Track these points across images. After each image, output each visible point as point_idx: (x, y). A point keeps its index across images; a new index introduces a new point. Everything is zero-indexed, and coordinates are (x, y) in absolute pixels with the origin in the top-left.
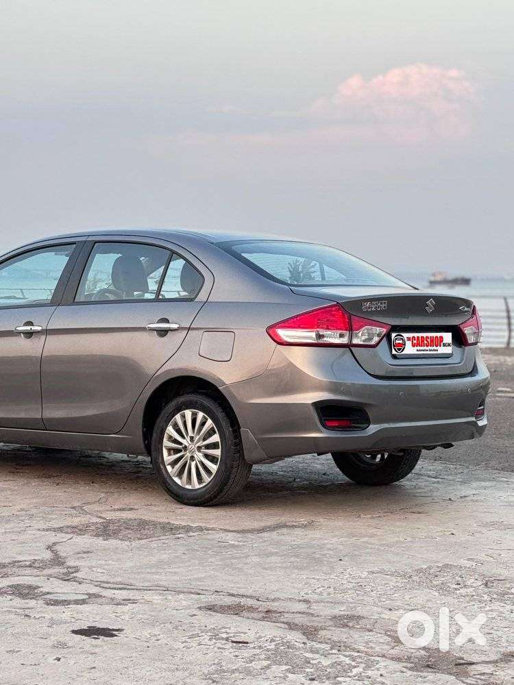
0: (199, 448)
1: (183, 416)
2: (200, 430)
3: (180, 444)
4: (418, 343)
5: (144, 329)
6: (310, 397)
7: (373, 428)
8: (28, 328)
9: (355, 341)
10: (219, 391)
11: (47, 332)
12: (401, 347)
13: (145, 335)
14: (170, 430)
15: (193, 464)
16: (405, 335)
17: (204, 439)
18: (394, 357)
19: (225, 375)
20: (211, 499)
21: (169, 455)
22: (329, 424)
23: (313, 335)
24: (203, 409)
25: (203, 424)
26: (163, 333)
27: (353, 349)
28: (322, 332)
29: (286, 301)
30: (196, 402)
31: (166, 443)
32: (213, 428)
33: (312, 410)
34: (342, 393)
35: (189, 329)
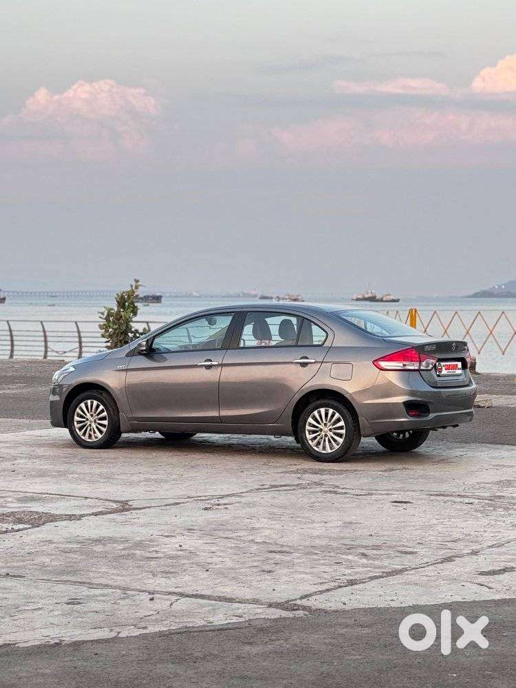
0: (330, 430)
1: (319, 412)
2: (331, 420)
3: (317, 427)
4: (448, 368)
5: (292, 363)
6: (401, 399)
7: (432, 416)
8: (210, 363)
9: (422, 368)
10: (345, 397)
11: (222, 365)
12: (440, 370)
13: (293, 366)
14: (310, 420)
15: (327, 439)
16: (442, 364)
17: (333, 425)
18: (439, 376)
19: (349, 388)
20: (339, 458)
21: (310, 434)
22: (410, 413)
23: (401, 365)
24: (333, 407)
25: (333, 416)
26: (304, 365)
27: (422, 372)
28: (405, 363)
29: (382, 346)
30: (329, 404)
31: (308, 427)
32: (339, 418)
33: (402, 406)
34: (418, 396)
35: (322, 362)
